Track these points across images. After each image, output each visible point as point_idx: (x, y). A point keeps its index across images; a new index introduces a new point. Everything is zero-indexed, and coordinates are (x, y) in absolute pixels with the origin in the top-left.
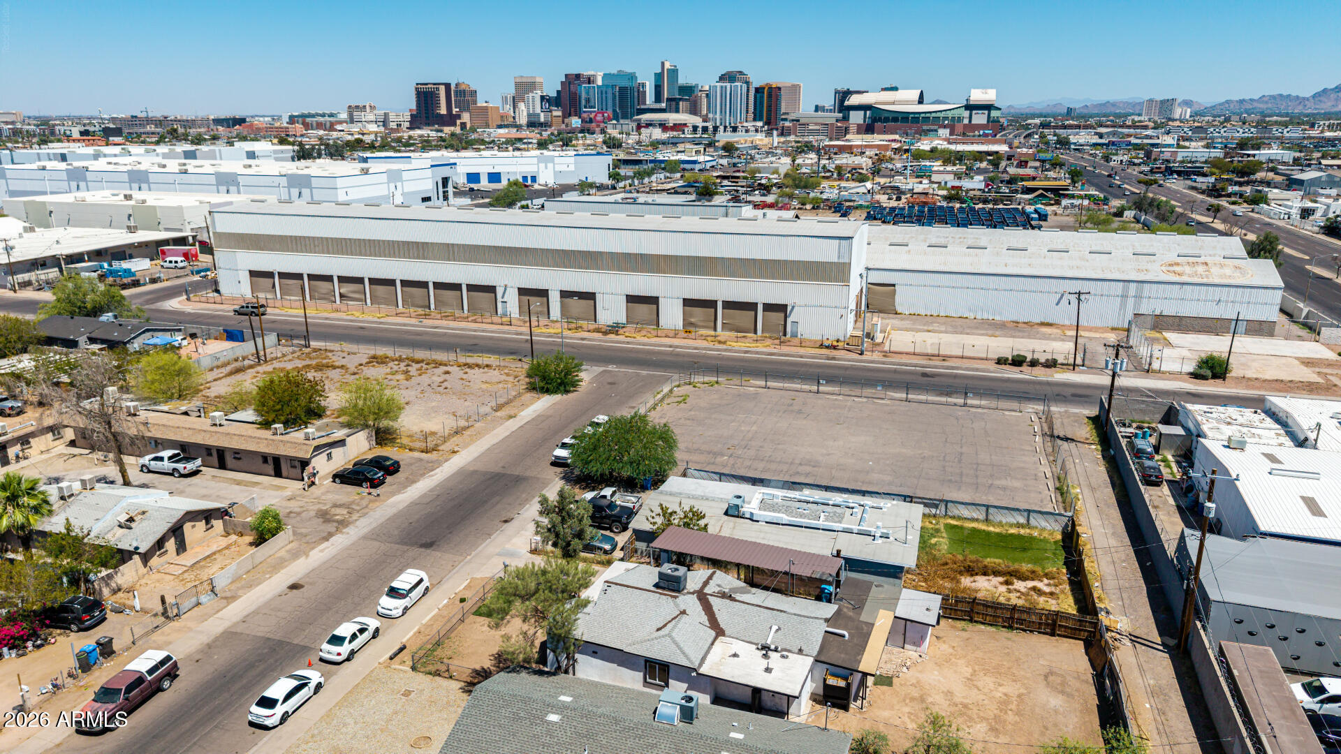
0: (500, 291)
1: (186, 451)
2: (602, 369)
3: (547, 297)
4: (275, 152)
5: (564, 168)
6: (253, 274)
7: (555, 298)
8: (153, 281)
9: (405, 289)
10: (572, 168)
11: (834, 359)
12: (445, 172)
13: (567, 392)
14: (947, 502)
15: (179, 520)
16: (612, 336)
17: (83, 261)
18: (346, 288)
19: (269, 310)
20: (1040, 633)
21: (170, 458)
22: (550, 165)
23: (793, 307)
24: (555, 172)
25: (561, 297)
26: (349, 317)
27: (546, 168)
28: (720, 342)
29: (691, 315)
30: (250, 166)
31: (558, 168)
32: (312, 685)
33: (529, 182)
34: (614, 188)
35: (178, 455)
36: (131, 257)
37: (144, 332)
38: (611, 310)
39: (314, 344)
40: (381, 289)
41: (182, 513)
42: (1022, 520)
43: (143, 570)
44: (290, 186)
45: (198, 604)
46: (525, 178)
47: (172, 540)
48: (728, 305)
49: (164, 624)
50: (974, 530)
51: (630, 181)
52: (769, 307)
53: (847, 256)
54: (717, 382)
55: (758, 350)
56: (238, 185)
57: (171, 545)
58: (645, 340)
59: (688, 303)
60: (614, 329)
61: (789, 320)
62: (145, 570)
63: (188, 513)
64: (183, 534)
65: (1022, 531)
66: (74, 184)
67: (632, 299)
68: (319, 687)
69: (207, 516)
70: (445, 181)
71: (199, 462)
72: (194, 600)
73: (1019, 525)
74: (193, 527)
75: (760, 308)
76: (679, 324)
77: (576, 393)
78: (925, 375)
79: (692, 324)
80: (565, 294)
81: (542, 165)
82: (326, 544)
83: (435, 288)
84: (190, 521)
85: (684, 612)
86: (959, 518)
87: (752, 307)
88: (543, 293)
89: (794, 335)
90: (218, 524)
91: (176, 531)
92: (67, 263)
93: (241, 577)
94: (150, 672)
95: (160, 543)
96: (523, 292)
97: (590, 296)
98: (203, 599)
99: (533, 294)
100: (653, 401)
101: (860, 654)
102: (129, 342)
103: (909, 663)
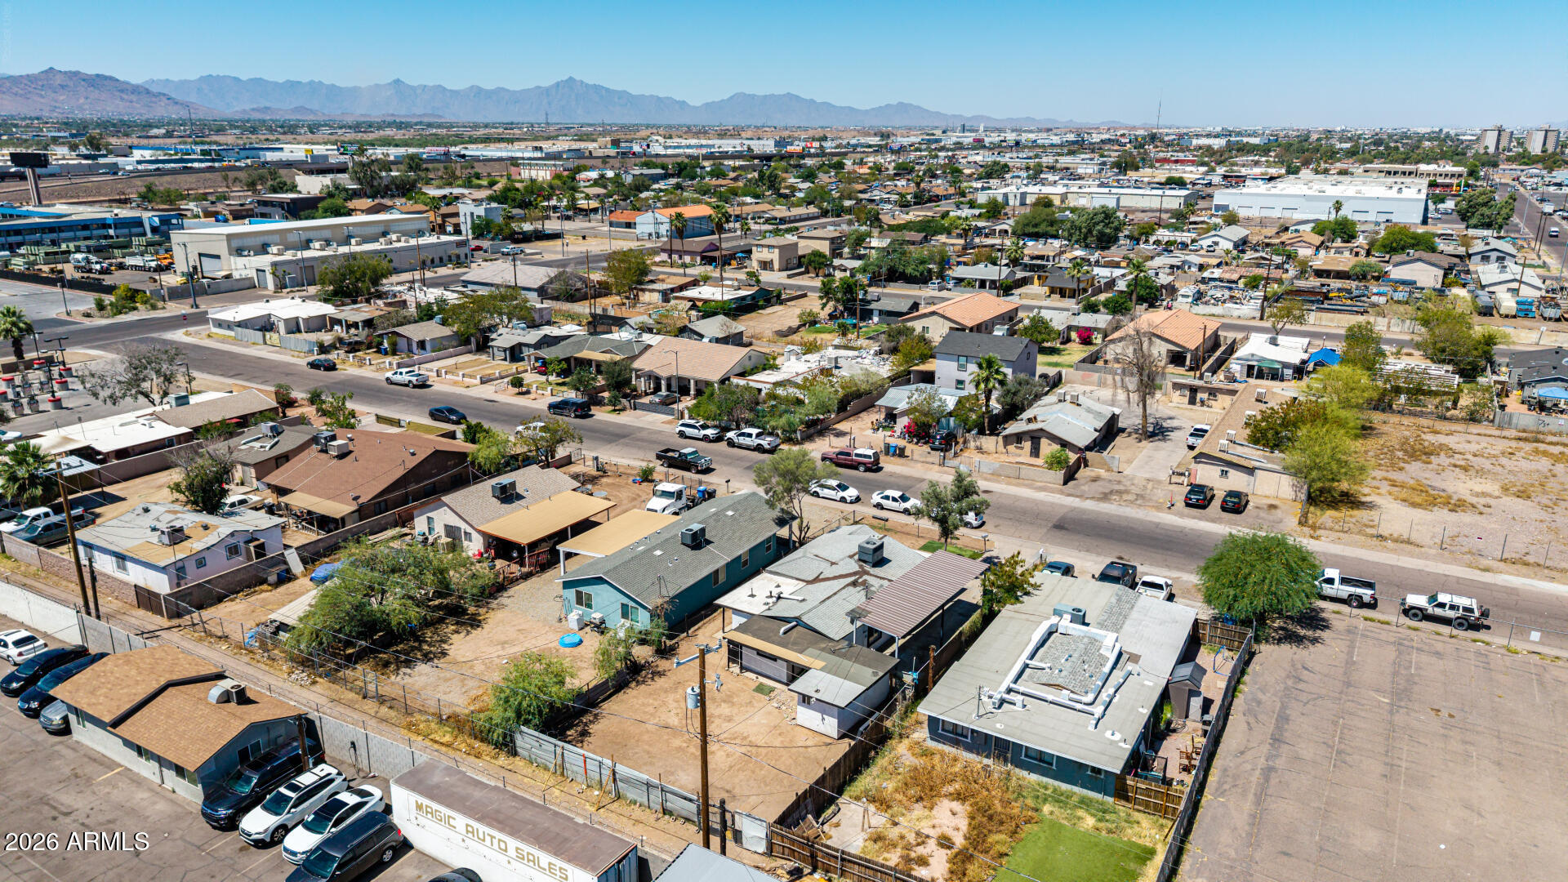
21: (1195, 430)
32: (841, 494)
35: (1205, 431)
41: (1040, 427)
45: (957, 468)
47: (1029, 443)
49: (937, 464)
57: (1027, 445)
62: (1004, 451)
63: (1042, 429)
64: (1040, 443)
68: (843, 500)
71: (1199, 441)
74: (1049, 445)
84: (1050, 438)
85: (833, 564)
91: (1034, 438)
93: (1000, 475)
94: (857, 455)
95: (1018, 438)
98: (961, 467)
101: (755, 636)
102: (1529, 384)
103: (784, 708)
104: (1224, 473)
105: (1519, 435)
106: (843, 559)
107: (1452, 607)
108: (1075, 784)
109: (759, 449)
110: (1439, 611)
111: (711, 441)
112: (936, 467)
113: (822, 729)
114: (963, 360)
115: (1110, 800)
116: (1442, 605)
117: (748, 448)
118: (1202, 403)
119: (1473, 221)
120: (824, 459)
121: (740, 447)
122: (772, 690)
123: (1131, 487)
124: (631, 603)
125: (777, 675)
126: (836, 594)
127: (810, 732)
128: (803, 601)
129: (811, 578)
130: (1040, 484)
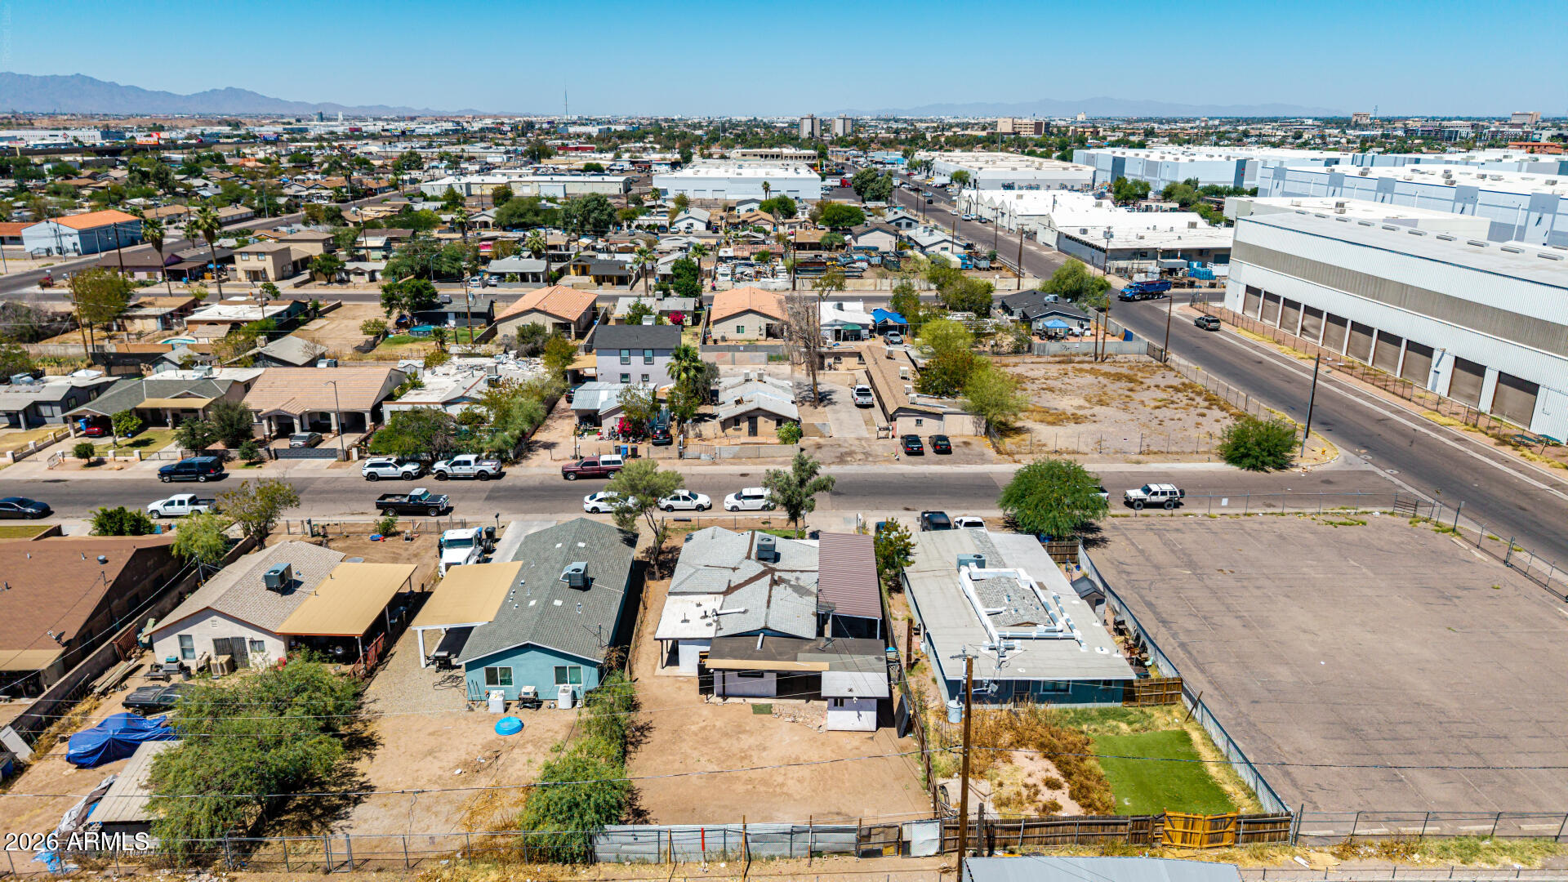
0: (1436, 355)
2: (1367, 467)
3: (1483, 376)
6: (1250, 290)
7: (1490, 381)
8: (1212, 286)
9: (1354, 333)
14: (1203, 706)
15: (751, 411)
17: (1176, 257)
18: (1311, 320)
21: (859, 390)
25: (1499, 381)
35: (867, 390)
37: (1051, 314)
38: (1557, 419)
39: (1174, 359)
40: (1334, 327)
41: (756, 407)
42: (1252, 784)
45: (699, 458)
47: (746, 424)
49: (676, 458)
54: (1455, 530)
60: (1527, 443)
62: (719, 434)
63: (759, 409)
64: (756, 423)
65: (1239, 796)
66: (1331, 189)
69: (781, 419)
71: (870, 399)
72: (700, 454)
73: (1246, 788)
74: (765, 421)
80: (1504, 378)
83: (1377, 338)
84: (762, 415)
85: (734, 569)
86: (1204, 736)
88: (1479, 370)
91: (751, 418)
92: (1162, 258)
93: (740, 458)
94: (605, 463)
95: (736, 420)
96: (1460, 363)
97: (1531, 388)
98: (703, 456)
99: (1469, 368)
100: (1309, 511)
101: (735, 658)
102: (1035, 319)
103: (801, 720)
104: (919, 422)
105: (1057, 359)
106: (741, 563)
107: (1164, 493)
108: (1091, 701)
109: (482, 476)
110: (1154, 499)
111: (414, 478)
112: (677, 461)
113: (858, 726)
114: (625, 353)
115: (1119, 705)
116: (1156, 493)
117: (466, 478)
118: (830, 367)
119: (868, 195)
120: (566, 475)
121: (455, 478)
122: (770, 706)
123: (853, 448)
124: (569, 664)
125: (764, 691)
126: (770, 597)
127: (846, 734)
128: (745, 612)
129: (724, 589)
130: (781, 459)
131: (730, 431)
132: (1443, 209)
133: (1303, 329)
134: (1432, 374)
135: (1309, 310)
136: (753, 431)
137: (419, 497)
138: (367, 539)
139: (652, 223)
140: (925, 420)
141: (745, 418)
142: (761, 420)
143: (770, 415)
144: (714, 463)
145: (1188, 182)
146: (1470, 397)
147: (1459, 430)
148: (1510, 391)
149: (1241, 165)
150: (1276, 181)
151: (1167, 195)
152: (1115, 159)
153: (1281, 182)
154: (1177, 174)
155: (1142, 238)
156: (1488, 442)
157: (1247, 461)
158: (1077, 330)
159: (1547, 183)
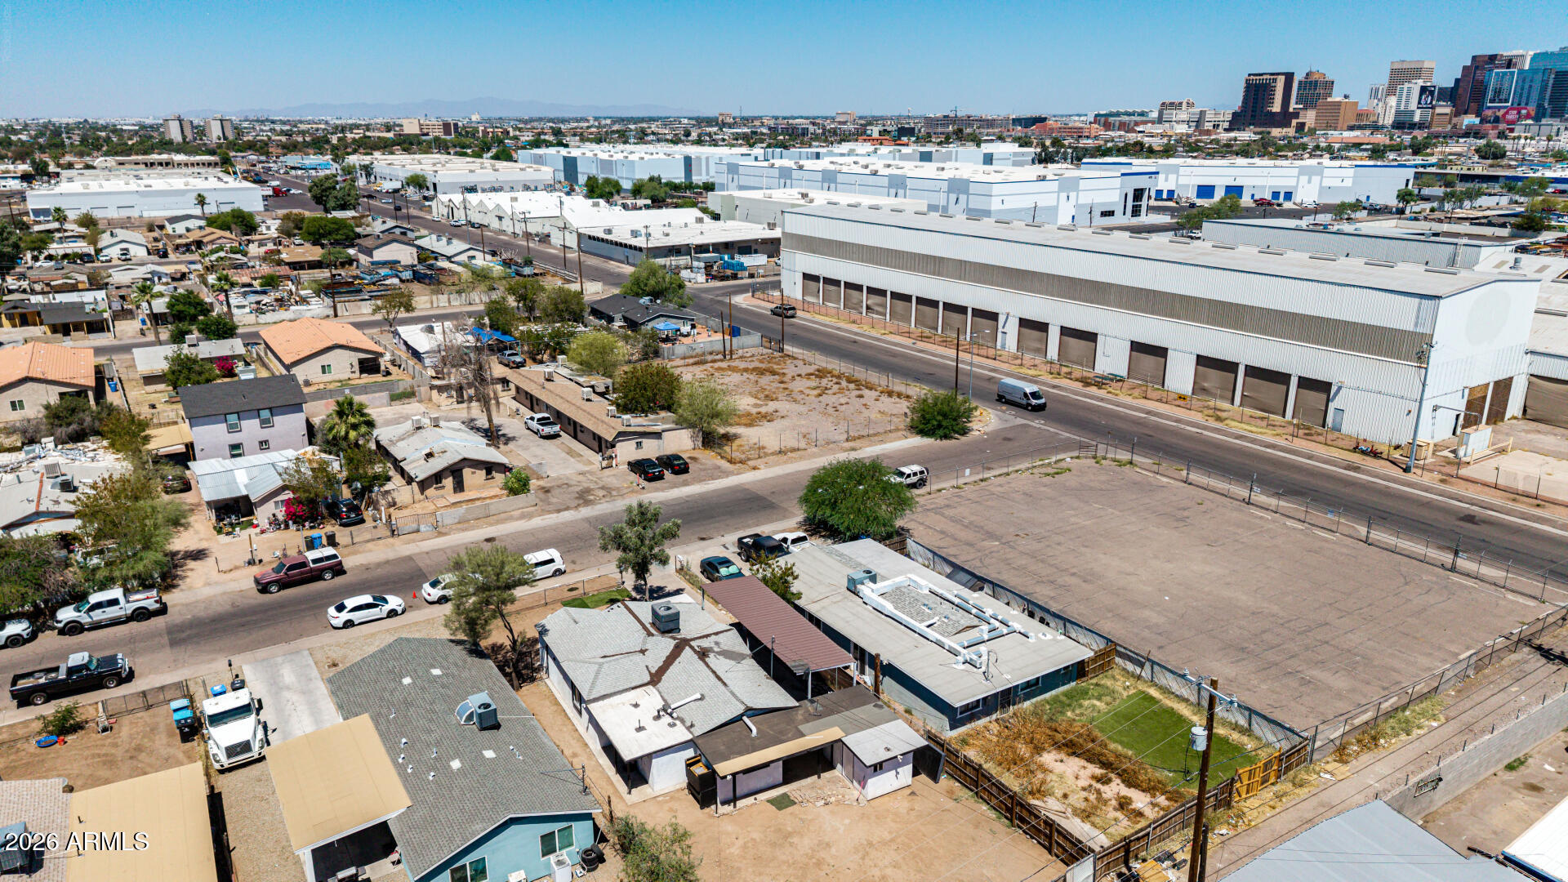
0: (1001, 319)
1: (559, 417)
2: (1020, 421)
3: (1047, 331)
4: (1015, 154)
5: (1337, 183)
6: (806, 276)
7: (1054, 335)
8: (752, 276)
9: (919, 307)
10: (1348, 183)
11: (1356, 469)
12: (1141, 182)
13: (946, 437)
14: (1153, 663)
15: (455, 464)
16: (1093, 390)
17: (708, 252)
18: (875, 300)
19: (799, 313)
20: (1039, 843)
21: (539, 420)
22: (1316, 179)
23: (1340, 388)
24: (1321, 187)
25: (1062, 334)
26: (858, 331)
27: (1309, 182)
28: (1219, 419)
29: (1205, 379)
30: (943, 169)
31: (1326, 183)
32: (387, 608)
33: (1281, 200)
34: (1401, 212)
35: (548, 418)
36: (756, 252)
37: (658, 317)
38: (1112, 359)
39: (788, 348)
40: (900, 304)
41: (460, 457)
42: (1243, 722)
43: (418, 496)
44: (950, 191)
45: (418, 531)
46: (1276, 195)
47: (450, 479)
48: (1253, 372)
49: (387, 537)
50: (1171, 712)
51: (1435, 205)
52: (1306, 383)
53: (1429, 322)
54: (1131, 463)
55: (1260, 437)
56: (905, 188)
57: (448, 482)
58: (1129, 400)
59: (1202, 361)
60: (1101, 382)
61: (1332, 406)
62: (422, 497)
63: (465, 459)
64: (461, 476)
65: (1235, 736)
66: (782, 181)
67: (1137, 347)
68: (393, 613)
69: (490, 468)
70: (1138, 194)
71: (557, 428)
72: (414, 526)
73: (1236, 727)
74: (473, 473)
75: (1294, 382)
76: (1187, 389)
77: (953, 441)
78: (1470, 519)
79: (1204, 390)
80: (1066, 331)
81: (1304, 179)
82: (555, 515)
83: (944, 309)
84: (470, 467)
85: (643, 652)
86: (1166, 691)
87: (1282, 378)
88: (1042, 327)
89: (1337, 429)
90: (499, 478)
91: (455, 471)
92: (696, 252)
93: (469, 521)
94: (315, 561)
95: (437, 478)
96: (1024, 323)
97: (1091, 337)
98: (423, 528)
99: (1033, 327)
100: (1023, 466)
101: (741, 753)
102: (643, 323)
103: (833, 799)
104: (639, 445)
105: (691, 361)
106: (644, 642)
107: (915, 474)
108: (1057, 686)
109: (141, 615)
110: (909, 481)
111: (26, 641)
112: (391, 540)
113: (897, 784)
114: (233, 419)
115: (1073, 684)
116: (909, 476)
117: (115, 622)
120: (264, 588)
121: (97, 626)
122: (786, 795)
123: (586, 485)
124: (555, 827)
125: (770, 781)
126: (714, 672)
127: (886, 798)
128: (702, 698)
129: (647, 678)
130: (517, 513)
131: (430, 492)
132: (880, 194)
133: (868, 308)
134: (1000, 335)
135: (871, 290)
136: (459, 487)
137: (85, 667)
138: (32, 746)
139: (69, 251)
140: (646, 442)
141: (448, 473)
142: (467, 472)
143: (476, 464)
144: (441, 534)
145: (652, 179)
146: (1037, 351)
147: (1048, 379)
148: (1072, 341)
149: (688, 161)
150: (730, 176)
151: (637, 191)
152: (565, 158)
153: (736, 177)
154: (634, 172)
155: (667, 235)
156: (1078, 386)
157: (941, 432)
158: (686, 329)
159: (938, 169)
